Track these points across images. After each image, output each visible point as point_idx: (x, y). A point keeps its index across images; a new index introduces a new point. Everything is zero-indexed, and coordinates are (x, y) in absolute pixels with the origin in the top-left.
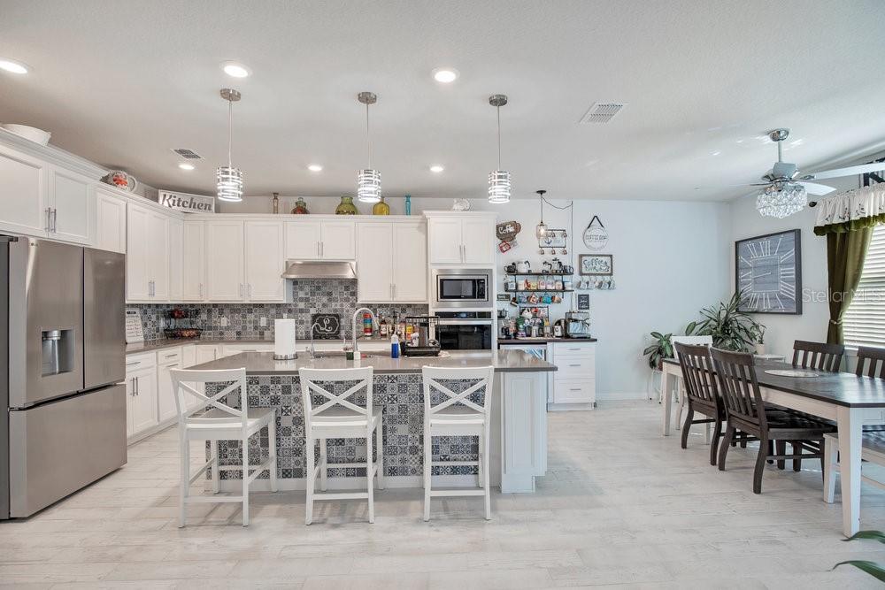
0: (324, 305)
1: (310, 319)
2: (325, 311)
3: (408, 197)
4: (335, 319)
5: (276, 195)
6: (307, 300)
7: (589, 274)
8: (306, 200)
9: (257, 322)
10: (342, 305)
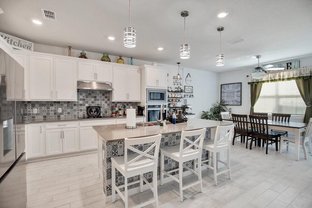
0: (92, 102)
1: (85, 109)
2: (93, 105)
3: (131, 58)
4: (98, 109)
5: (70, 48)
6: (84, 100)
7: (187, 93)
8: (85, 52)
9: (56, 110)
10: (101, 102)
